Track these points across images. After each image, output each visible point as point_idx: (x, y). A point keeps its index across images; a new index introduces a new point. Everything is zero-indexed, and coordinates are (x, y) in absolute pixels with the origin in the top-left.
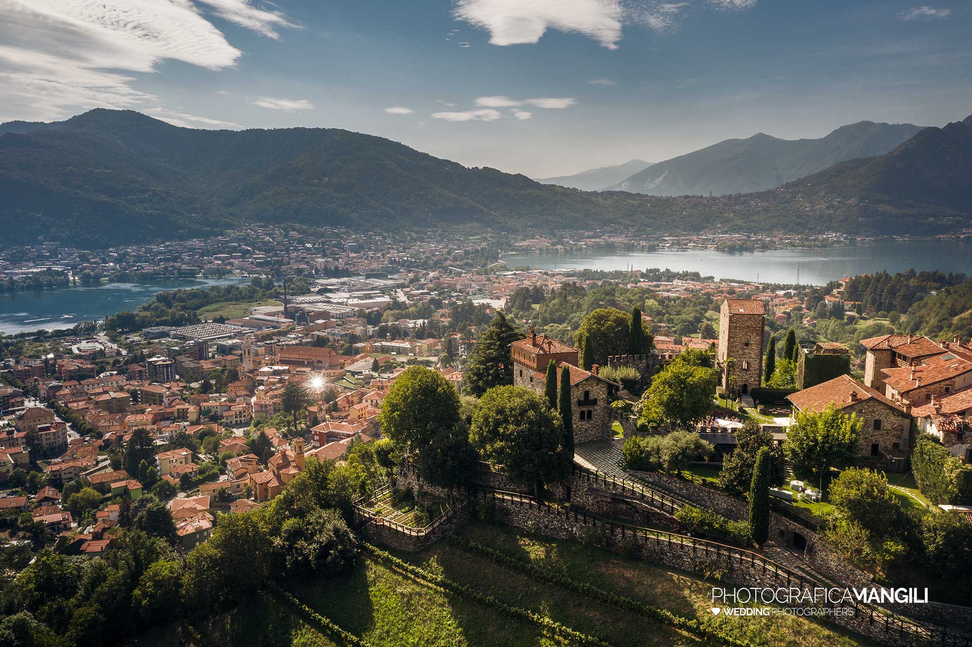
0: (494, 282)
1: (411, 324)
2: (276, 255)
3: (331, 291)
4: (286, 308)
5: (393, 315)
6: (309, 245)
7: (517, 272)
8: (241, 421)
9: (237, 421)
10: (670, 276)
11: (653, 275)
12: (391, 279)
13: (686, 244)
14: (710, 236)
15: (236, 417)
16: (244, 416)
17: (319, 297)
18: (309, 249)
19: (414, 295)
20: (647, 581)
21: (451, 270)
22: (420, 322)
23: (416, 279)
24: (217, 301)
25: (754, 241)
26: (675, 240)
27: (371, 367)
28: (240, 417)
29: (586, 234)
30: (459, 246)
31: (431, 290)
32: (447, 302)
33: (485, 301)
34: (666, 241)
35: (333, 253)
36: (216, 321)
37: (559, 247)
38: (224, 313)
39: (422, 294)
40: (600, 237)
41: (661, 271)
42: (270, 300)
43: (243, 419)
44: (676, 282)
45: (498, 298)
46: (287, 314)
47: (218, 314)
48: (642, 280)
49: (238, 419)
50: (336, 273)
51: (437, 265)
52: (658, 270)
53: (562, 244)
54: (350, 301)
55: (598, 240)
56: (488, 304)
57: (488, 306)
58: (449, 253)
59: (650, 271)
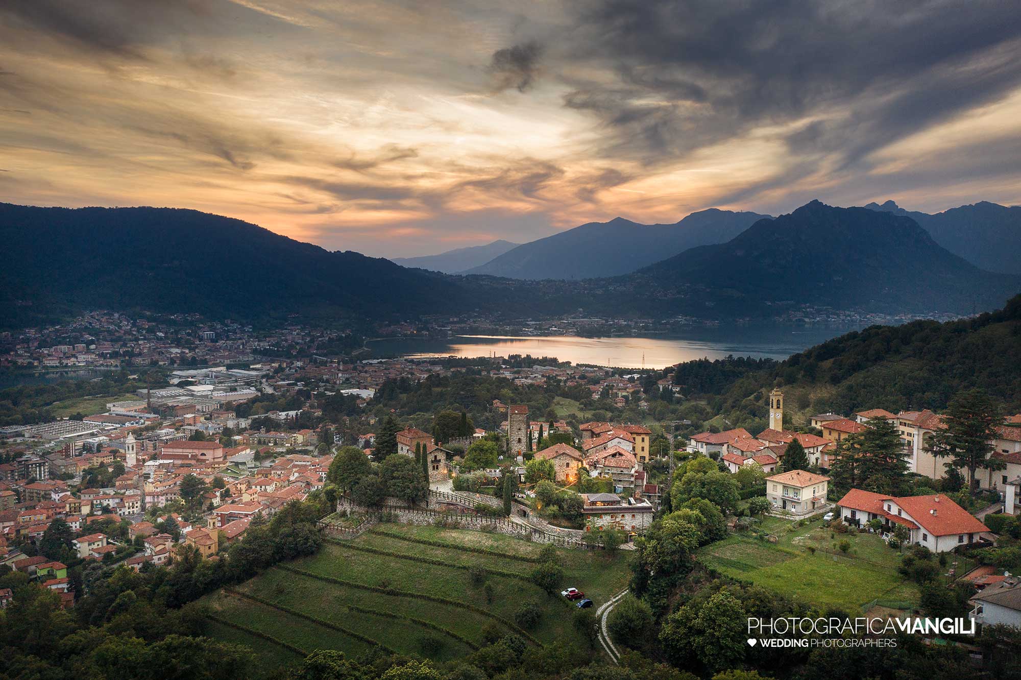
0: (361, 372)
1: (283, 415)
2: (125, 345)
3: (192, 384)
4: (149, 404)
5: (262, 407)
6: (161, 334)
7: (383, 360)
8: (133, 511)
9: (129, 512)
10: (529, 362)
11: (516, 362)
12: (254, 369)
13: (548, 329)
14: (570, 320)
15: (129, 508)
16: (137, 507)
17: (181, 391)
18: (161, 339)
19: (282, 386)
20: (462, 536)
21: (316, 358)
22: (292, 413)
23: (280, 370)
24: (69, 397)
25: (611, 325)
26: (537, 324)
27: (253, 457)
28: (133, 508)
29: (451, 320)
30: (322, 333)
31: (298, 380)
32: (315, 393)
33: (355, 391)
34: (529, 325)
35: (187, 342)
36: (73, 418)
37: (424, 332)
38: (80, 409)
39: (288, 384)
40: (465, 322)
41: (522, 357)
42: (128, 395)
43: (135, 509)
44: (535, 367)
45: (366, 388)
46: (151, 409)
47: (74, 411)
48: (504, 366)
49: (131, 510)
50: (193, 364)
51: (301, 355)
52: (519, 356)
53: (428, 330)
54: (215, 394)
55: (463, 325)
56: (358, 395)
57: (358, 397)
58: (312, 341)
59: (511, 357)
